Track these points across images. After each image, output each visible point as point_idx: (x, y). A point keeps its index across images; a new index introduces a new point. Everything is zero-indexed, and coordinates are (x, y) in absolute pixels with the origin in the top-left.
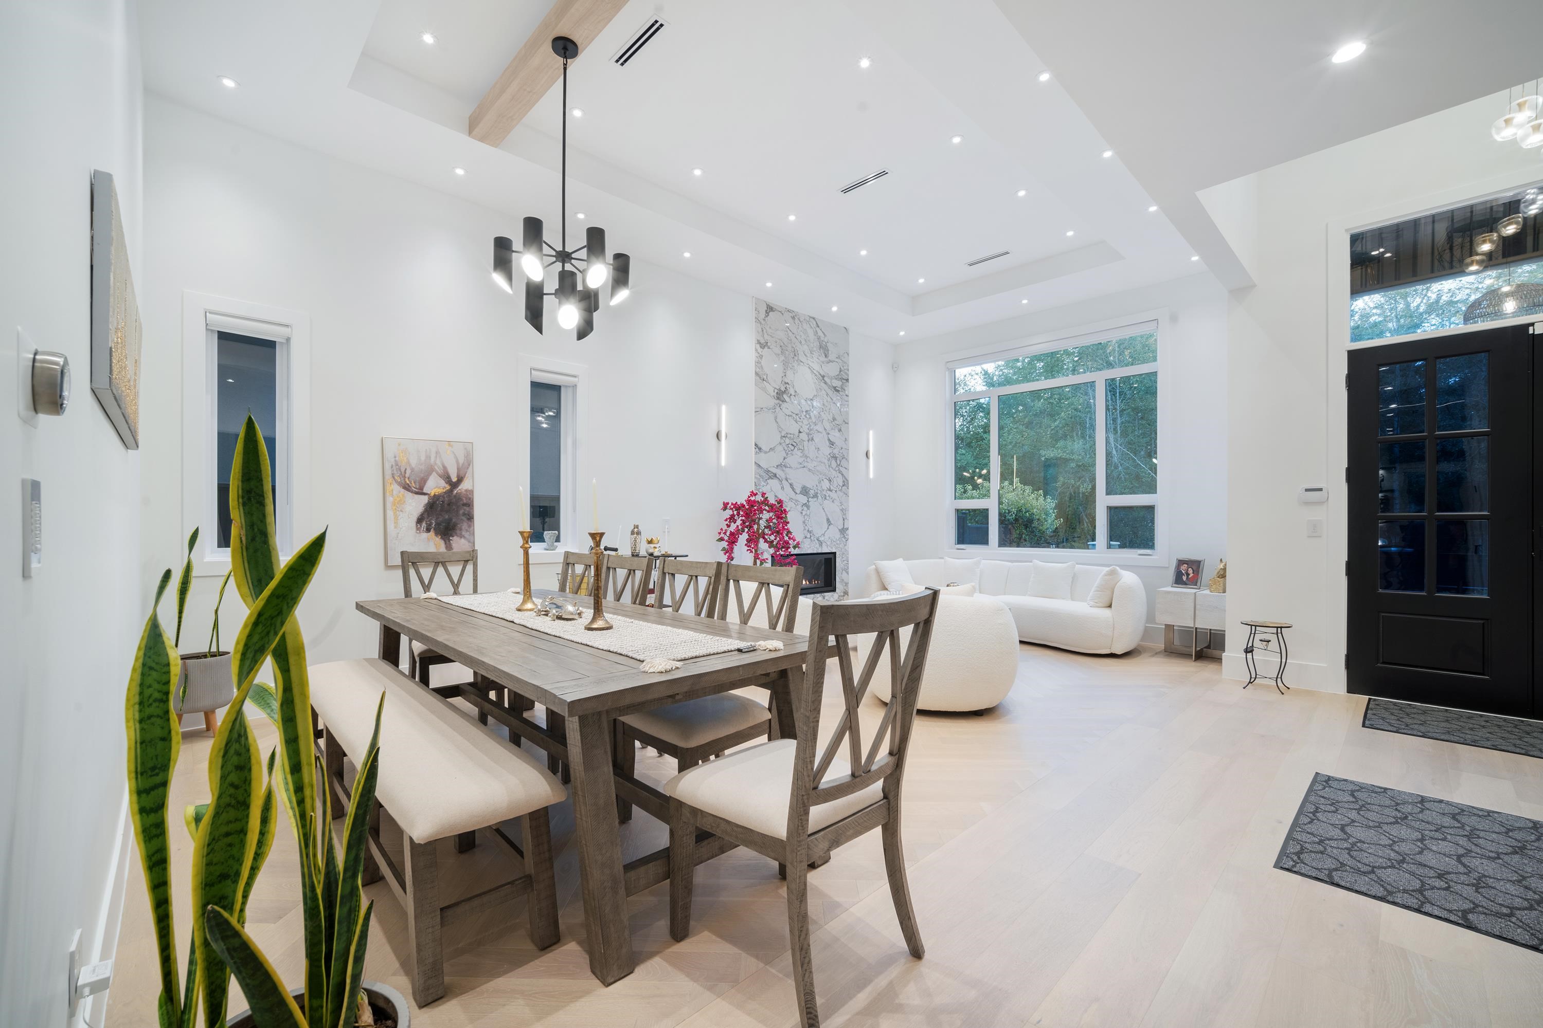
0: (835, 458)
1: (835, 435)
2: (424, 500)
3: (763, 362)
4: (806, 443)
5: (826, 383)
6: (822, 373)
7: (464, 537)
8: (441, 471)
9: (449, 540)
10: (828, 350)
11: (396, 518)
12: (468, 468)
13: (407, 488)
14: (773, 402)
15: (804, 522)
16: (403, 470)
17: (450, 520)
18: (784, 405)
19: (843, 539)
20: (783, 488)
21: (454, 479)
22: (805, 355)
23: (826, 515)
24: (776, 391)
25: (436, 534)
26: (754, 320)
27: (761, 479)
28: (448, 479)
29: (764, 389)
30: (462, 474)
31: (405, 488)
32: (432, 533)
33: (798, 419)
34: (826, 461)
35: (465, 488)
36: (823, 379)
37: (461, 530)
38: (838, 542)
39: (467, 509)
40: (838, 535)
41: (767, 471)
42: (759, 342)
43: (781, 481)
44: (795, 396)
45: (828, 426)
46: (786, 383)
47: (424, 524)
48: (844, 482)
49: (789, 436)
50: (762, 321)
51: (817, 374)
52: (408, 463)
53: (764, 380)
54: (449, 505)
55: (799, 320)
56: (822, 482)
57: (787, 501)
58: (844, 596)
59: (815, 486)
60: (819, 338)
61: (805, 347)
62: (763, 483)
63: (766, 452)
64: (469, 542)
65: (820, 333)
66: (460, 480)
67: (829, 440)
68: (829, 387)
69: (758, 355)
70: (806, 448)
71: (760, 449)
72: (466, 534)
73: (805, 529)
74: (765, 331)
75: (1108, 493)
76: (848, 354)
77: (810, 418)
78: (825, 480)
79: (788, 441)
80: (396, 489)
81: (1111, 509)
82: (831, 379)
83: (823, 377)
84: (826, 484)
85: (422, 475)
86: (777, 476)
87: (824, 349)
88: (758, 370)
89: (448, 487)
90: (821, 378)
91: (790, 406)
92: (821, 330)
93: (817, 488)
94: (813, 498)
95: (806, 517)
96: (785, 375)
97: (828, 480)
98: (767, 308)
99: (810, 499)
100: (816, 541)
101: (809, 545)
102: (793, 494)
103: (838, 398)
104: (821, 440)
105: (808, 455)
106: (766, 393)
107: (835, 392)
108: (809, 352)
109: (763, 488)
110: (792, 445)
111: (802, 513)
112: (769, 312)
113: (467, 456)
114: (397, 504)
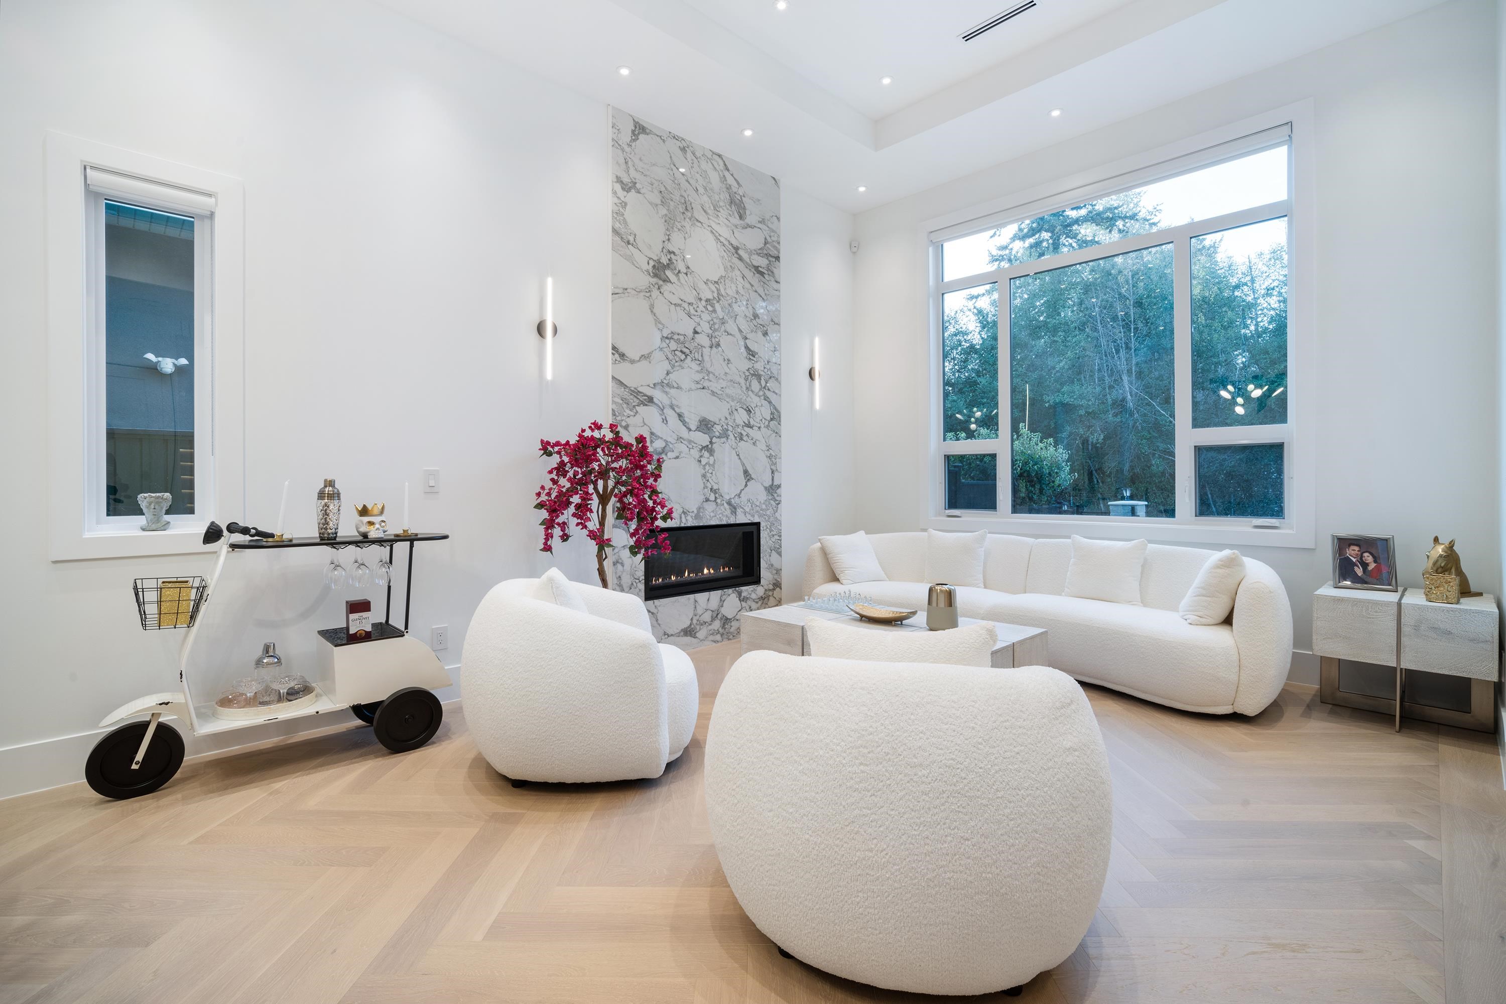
0: (758, 377)
1: (757, 343)
3: (628, 214)
4: (706, 351)
5: (740, 258)
6: (735, 243)
10: (744, 208)
14: (646, 280)
15: (704, 476)
18: (666, 288)
19: (772, 502)
20: (665, 421)
22: (705, 211)
23: (743, 465)
24: (652, 263)
26: (611, 143)
27: (625, 406)
29: (630, 259)
33: (693, 312)
34: (742, 381)
36: (737, 253)
38: (764, 507)
40: (763, 496)
41: (636, 393)
42: (619, 180)
43: (661, 409)
44: (686, 274)
45: (744, 326)
46: (670, 252)
48: (772, 413)
49: (676, 337)
50: (627, 149)
51: (726, 243)
53: (629, 243)
55: (694, 154)
56: (735, 412)
57: (673, 441)
58: (774, 589)
59: (723, 419)
60: (729, 188)
61: (705, 198)
62: (628, 412)
63: (632, 362)
65: (730, 180)
67: (747, 347)
68: (747, 266)
69: (617, 201)
70: (706, 358)
71: (622, 356)
73: (705, 487)
74: (630, 163)
75: (1197, 423)
76: (778, 219)
77: (714, 311)
78: (740, 410)
79: (674, 345)
81: (1199, 450)
82: (750, 253)
83: (737, 249)
84: (741, 417)
86: (655, 400)
87: (738, 206)
88: (617, 225)
90: (733, 251)
91: (678, 290)
92: (732, 175)
93: (726, 422)
94: (719, 437)
95: (707, 467)
96: (669, 240)
97: (745, 410)
98: (636, 127)
99: (714, 440)
100: (725, 504)
101: (713, 511)
102: (684, 432)
103: (762, 283)
104: (732, 347)
105: (710, 370)
106: (634, 265)
107: (757, 275)
108: (712, 208)
109: (628, 420)
110: (681, 351)
111: (700, 461)
112: (639, 134)
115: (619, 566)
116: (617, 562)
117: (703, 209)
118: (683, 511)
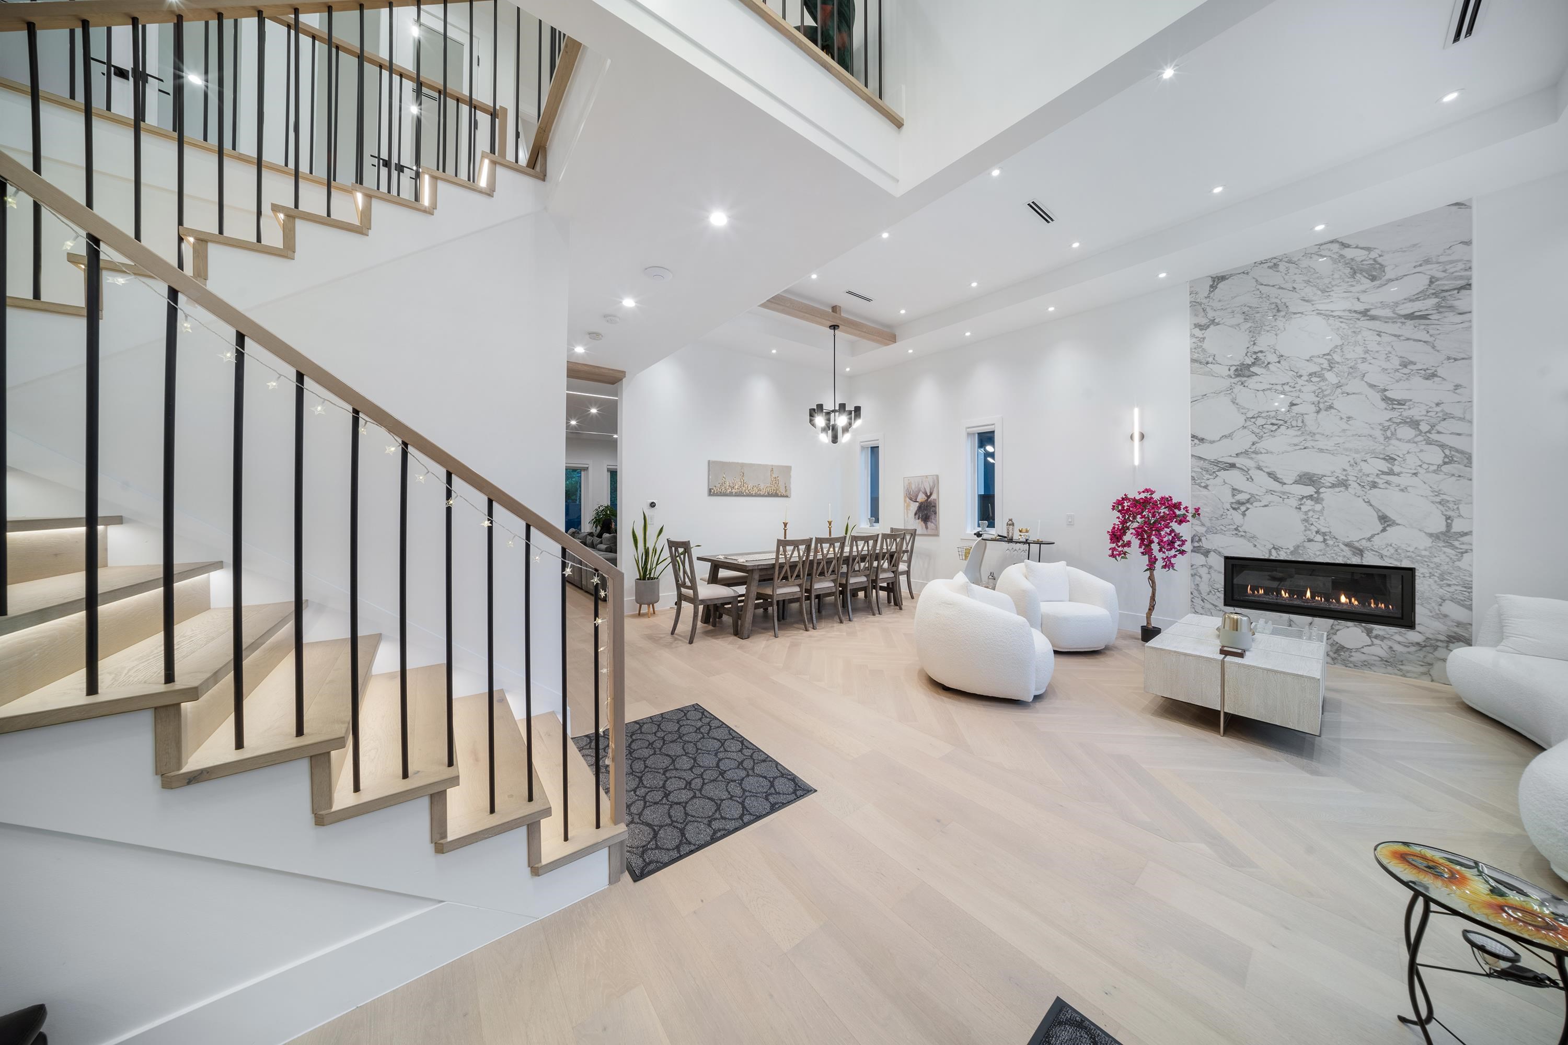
0: (1414, 423)
1: (1413, 389)
2: (917, 504)
3: (1206, 345)
6: (1360, 307)
8: (923, 491)
9: (927, 524)
10: (1385, 266)
11: (907, 513)
12: (934, 488)
13: (911, 499)
14: (1227, 383)
15: (1306, 520)
16: (910, 491)
17: (927, 514)
18: (1252, 381)
19: (1447, 550)
20: (1250, 479)
21: (929, 494)
22: (1308, 301)
23: (1376, 511)
24: (1233, 368)
25: (922, 521)
26: (1188, 306)
27: (1204, 473)
30: (932, 491)
31: (910, 499)
32: (920, 520)
33: (1287, 389)
34: (1378, 433)
36: (1365, 315)
37: (931, 519)
38: (1425, 553)
39: (934, 508)
40: (1424, 543)
41: (1217, 463)
42: (1198, 325)
43: (1245, 471)
44: (1279, 362)
46: (1255, 353)
47: (917, 516)
48: (1448, 457)
49: (1262, 415)
50: (1204, 301)
51: (1342, 314)
52: (911, 488)
53: (1207, 363)
54: (927, 506)
55: (1291, 261)
56: (1363, 464)
57: (1265, 494)
59: (1338, 471)
61: (1311, 289)
62: (1209, 476)
63: (1210, 442)
65: (1355, 253)
66: (931, 494)
68: (1386, 320)
69: (1194, 340)
71: (1202, 440)
72: (934, 521)
73: (1306, 530)
74: (1209, 309)
77: (1326, 380)
78: (1372, 460)
79: (1260, 421)
80: (908, 499)
82: (1396, 305)
83: (1365, 313)
84: (1375, 466)
85: (916, 493)
86: (1237, 465)
87: (1368, 270)
88: (1196, 356)
89: (926, 498)
90: (1361, 316)
91: (1262, 377)
92: (1357, 247)
93: (1344, 473)
94: (1330, 487)
95: (1311, 514)
96: (1254, 344)
97: (1384, 459)
98: (1215, 281)
99: (1322, 490)
100: (1342, 546)
101: (1320, 551)
102: (1271, 486)
103: (1423, 327)
104: (1357, 405)
105: (1316, 431)
106: (1212, 376)
107: (1409, 322)
108: (1319, 293)
109: (1207, 482)
110: (1272, 424)
111: (1300, 508)
112: (1217, 284)
113: (934, 482)
114: (908, 507)
115: (1197, 578)
116: (1195, 575)
117: (1304, 300)
118: (1274, 548)
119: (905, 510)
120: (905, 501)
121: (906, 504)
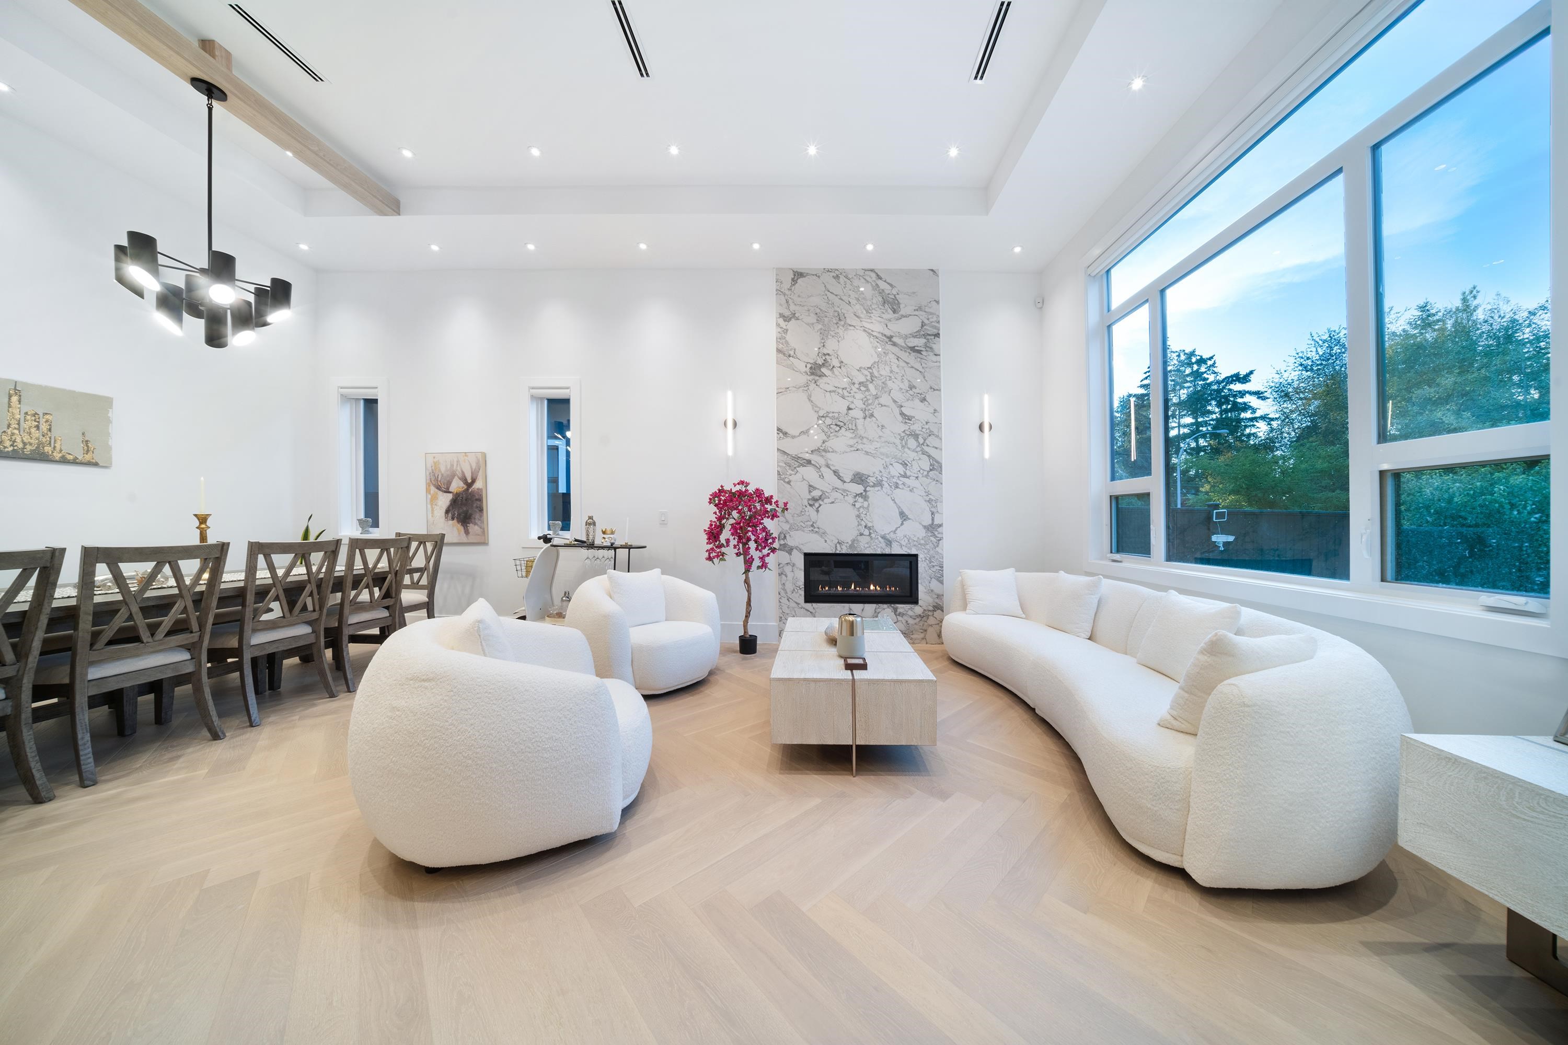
0: (916, 436)
1: (914, 408)
2: (450, 496)
3: (789, 337)
4: (860, 422)
5: (895, 344)
6: (888, 333)
7: (478, 525)
8: (460, 475)
9: (467, 526)
10: (899, 303)
11: (433, 510)
12: (479, 472)
13: (439, 488)
14: (803, 379)
15: (858, 516)
16: (436, 476)
17: (468, 511)
18: (822, 381)
19: (932, 539)
20: (821, 476)
21: (469, 481)
22: (857, 317)
23: (899, 507)
24: (809, 366)
25: (458, 522)
26: (775, 292)
27: (788, 468)
28: (464, 480)
29: (792, 367)
30: (475, 476)
31: (438, 488)
32: (455, 521)
33: (846, 394)
34: (898, 442)
35: (477, 487)
36: (890, 341)
37: (475, 519)
38: (922, 542)
39: (478, 503)
40: (921, 533)
41: (797, 458)
42: (782, 316)
43: (818, 468)
44: (840, 367)
45: (899, 398)
46: (825, 355)
47: (450, 515)
48: (931, 465)
49: (830, 415)
50: (787, 292)
51: (878, 335)
52: (440, 471)
53: (790, 356)
54: (466, 500)
55: (846, 277)
56: (890, 466)
57: (830, 491)
58: (934, 611)
59: (877, 473)
60: (881, 292)
61: (858, 307)
62: (790, 472)
63: (793, 437)
64: (481, 528)
65: (883, 285)
66: (473, 481)
67: (902, 414)
68: (902, 348)
69: (780, 330)
70: (860, 427)
71: (785, 434)
72: (479, 522)
73: (859, 525)
74: (790, 301)
76: (938, 302)
77: (868, 390)
78: (896, 465)
79: (828, 421)
80: (433, 489)
82: (906, 338)
83: (890, 338)
84: (897, 469)
85: (448, 479)
86: (812, 462)
87: (892, 304)
88: (781, 346)
89: (465, 487)
90: (887, 340)
91: (831, 380)
92: (885, 281)
93: (881, 474)
94: (873, 486)
95: (861, 510)
96: (824, 346)
97: (901, 464)
98: (795, 275)
99: (868, 489)
100: (880, 539)
101: (867, 543)
102: (838, 483)
103: (919, 360)
104: (887, 416)
105: (863, 435)
106: (794, 370)
107: (913, 354)
108: (865, 312)
109: (790, 477)
110: (836, 425)
111: (855, 505)
112: (797, 279)
113: (478, 463)
114: (433, 500)
115: (783, 577)
116: (782, 574)
117: (856, 315)
118: (838, 542)
119: (429, 506)
120: (428, 491)
121: (429, 496)
